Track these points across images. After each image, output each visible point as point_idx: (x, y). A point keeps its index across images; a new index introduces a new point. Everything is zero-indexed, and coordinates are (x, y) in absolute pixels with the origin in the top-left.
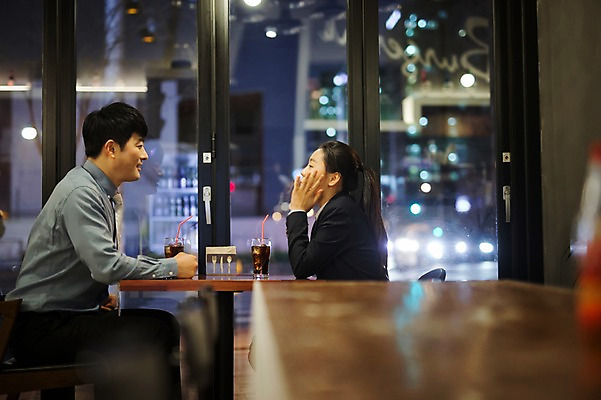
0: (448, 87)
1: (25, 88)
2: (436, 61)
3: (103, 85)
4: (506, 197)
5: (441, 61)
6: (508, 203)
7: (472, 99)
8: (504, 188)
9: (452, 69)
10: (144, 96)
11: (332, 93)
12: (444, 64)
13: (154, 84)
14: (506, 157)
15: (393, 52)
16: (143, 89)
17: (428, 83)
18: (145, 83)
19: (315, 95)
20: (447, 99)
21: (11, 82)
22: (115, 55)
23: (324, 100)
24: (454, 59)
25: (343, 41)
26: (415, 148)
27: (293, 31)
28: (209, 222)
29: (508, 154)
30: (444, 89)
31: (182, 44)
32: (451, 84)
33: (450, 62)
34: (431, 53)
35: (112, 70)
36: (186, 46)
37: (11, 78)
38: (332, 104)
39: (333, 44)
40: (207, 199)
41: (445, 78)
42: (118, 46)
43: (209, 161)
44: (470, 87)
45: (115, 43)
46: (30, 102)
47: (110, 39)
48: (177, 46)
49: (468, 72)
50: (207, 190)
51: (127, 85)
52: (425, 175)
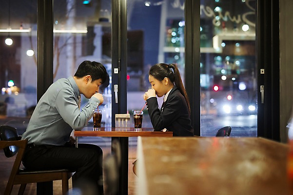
0: (236, 31)
1: (28, 31)
2: (230, 18)
3: (66, 30)
4: (262, 91)
5: (232, 18)
6: (263, 94)
7: (247, 36)
8: (261, 86)
9: (238, 22)
10: (85, 35)
11: (178, 31)
12: (234, 19)
13: (91, 29)
14: (262, 71)
15: (209, 13)
16: (85, 31)
17: (226, 29)
18: (86, 28)
19: (170, 31)
20: (235, 36)
21: (21, 28)
22: (72, 14)
23: (174, 34)
24: (239, 16)
25: (183, 8)
26: (219, 58)
27: (159, 4)
28: (117, 102)
29: (263, 70)
30: (234, 32)
31: (104, 10)
32: (237, 29)
33: (237, 18)
34: (227, 13)
35: (70, 22)
36: (106, 11)
37: (21, 26)
38: (178, 36)
39: (178, 9)
40: (116, 91)
41: (234, 26)
42: (73, 10)
43: (117, 72)
44: (246, 31)
45: (72, 9)
46: (30, 38)
47: (69, 7)
48: (102, 11)
49: (246, 24)
50: (116, 87)
51: (77, 30)
52: (223, 72)
